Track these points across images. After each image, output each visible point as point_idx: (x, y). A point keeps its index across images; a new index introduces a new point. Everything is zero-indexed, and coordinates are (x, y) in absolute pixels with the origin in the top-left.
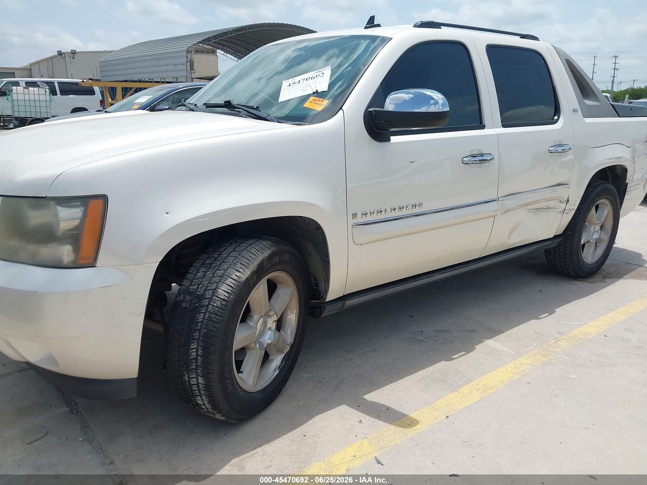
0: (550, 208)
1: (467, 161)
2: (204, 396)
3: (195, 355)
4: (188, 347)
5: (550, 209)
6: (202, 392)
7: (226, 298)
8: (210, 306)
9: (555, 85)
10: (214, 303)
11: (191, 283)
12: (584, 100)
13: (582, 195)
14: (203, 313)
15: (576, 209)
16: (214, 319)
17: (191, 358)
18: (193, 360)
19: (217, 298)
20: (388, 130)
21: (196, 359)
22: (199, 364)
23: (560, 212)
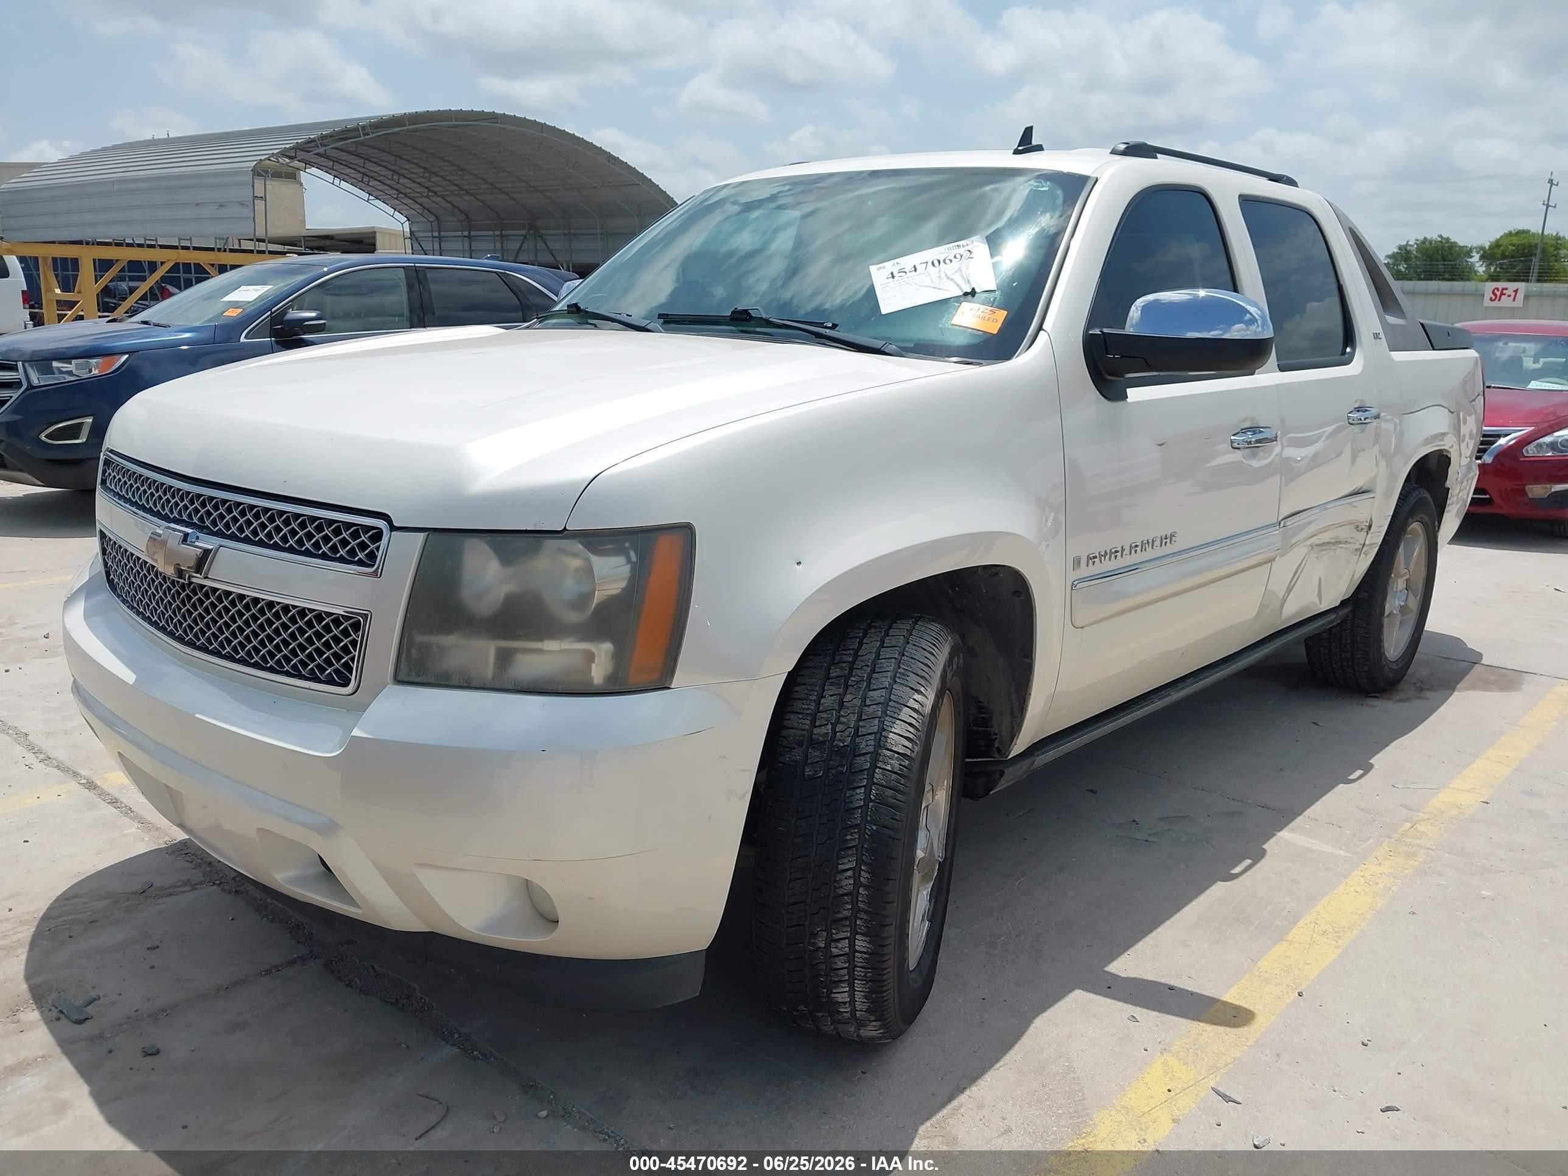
0: (1340, 542)
1: (1240, 442)
2: (859, 982)
3: (850, 884)
4: (831, 868)
5: (1340, 545)
6: (859, 972)
7: (908, 752)
8: (877, 770)
9: (1342, 283)
10: (886, 763)
11: (813, 721)
12: (1386, 316)
13: (1391, 514)
14: (861, 787)
15: (1380, 543)
16: (891, 800)
17: (841, 893)
18: (846, 897)
19: (889, 753)
20: (1123, 377)
21: (853, 894)
22: (861, 905)
23: (1357, 550)
